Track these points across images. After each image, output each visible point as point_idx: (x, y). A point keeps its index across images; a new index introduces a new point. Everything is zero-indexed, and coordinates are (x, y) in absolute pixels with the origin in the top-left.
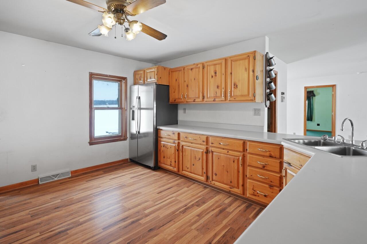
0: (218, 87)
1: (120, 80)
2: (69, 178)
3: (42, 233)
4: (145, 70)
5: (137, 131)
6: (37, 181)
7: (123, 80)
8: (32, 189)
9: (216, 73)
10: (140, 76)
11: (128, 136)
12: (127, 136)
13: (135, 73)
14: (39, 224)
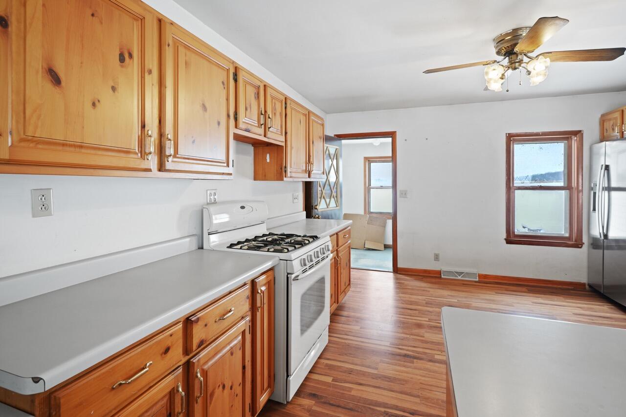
1: (568, 138)
2: (476, 282)
3: (430, 320)
4: (624, 110)
5: (600, 234)
6: (439, 273)
7: (573, 137)
8: (434, 280)
10: (614, 123)
11: (585, 239)
12: (584, 241)
13: (603, 120)
14: (431, 312)
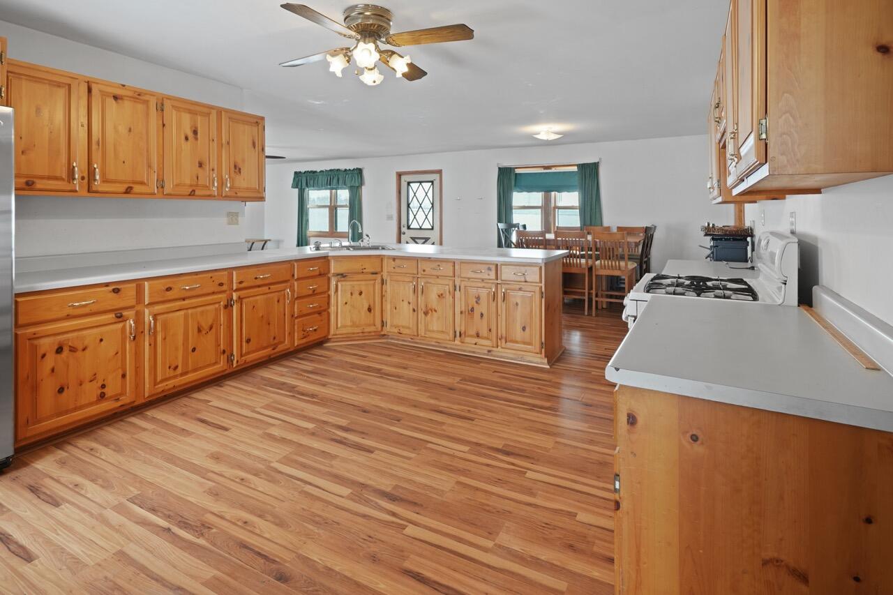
0: (201, 165)
9: (195, 132)
